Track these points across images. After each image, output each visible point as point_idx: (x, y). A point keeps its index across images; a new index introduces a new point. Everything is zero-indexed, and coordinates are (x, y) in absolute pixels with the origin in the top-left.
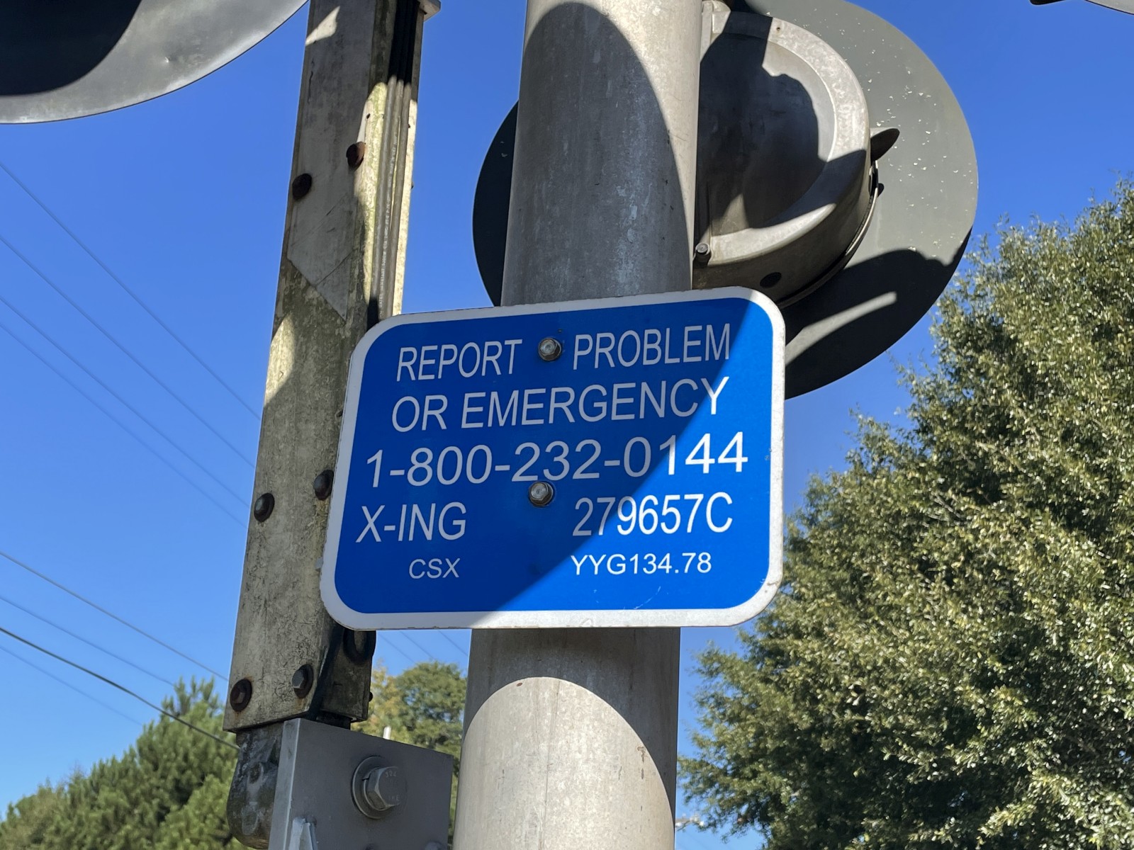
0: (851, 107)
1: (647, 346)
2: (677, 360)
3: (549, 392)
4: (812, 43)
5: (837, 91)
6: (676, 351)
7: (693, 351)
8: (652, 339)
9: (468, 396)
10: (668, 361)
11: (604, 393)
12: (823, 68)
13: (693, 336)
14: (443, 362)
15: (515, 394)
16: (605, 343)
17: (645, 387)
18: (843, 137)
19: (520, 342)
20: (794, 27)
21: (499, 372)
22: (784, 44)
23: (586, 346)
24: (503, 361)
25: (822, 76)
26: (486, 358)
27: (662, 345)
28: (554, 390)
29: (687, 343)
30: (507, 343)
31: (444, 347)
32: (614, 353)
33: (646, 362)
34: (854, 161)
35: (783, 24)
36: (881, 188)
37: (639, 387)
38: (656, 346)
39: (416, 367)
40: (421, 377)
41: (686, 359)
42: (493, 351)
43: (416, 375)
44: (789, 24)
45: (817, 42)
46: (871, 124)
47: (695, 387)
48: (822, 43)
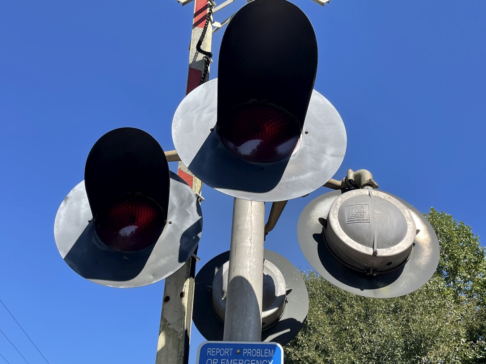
0: (282, 284)
1: (258, 353)
2: (263, 356)
3: (238, 360)
4: (274, 267)
5: (279, 279)
6: (263, 354)
7: (266, 354)
8: (259, 351)
9: (222, 360)
10: (262, 356)
11: (249, 362)
12: (276, 273)
13: (266, 351)
14: (217, 352)
15: (232, 360)
16: (249, 351)
17: (257, 361)
18: (280, 291)
19: (232, 349)
20: (270, 262)
21: (228, 355)
22: (267, 266)
23: (246, 351)
24: (229, 353)
25: (276, 275)
26: (226, 352)
27: (260, 353)
28: (239, 360)
29: (265, 353)
30: (230, 349)
31: (217, 349)
32: (251, 353)
33: (257, 356)
34: (283, 297)
35: (267, 261)
36: (287, 302)
37: (256, 361)
38: (259, 353)
39: (211, 352)
40: (212, 355)
41: (265, 356)
42: (227, 351)
43: (211, 354)
44: (268, 261)
45: (275, 267)
46: (287, 287)
47: (267, 362)
48: (276, 267)
